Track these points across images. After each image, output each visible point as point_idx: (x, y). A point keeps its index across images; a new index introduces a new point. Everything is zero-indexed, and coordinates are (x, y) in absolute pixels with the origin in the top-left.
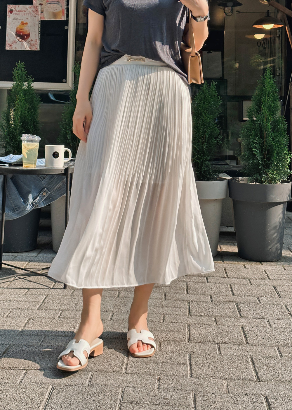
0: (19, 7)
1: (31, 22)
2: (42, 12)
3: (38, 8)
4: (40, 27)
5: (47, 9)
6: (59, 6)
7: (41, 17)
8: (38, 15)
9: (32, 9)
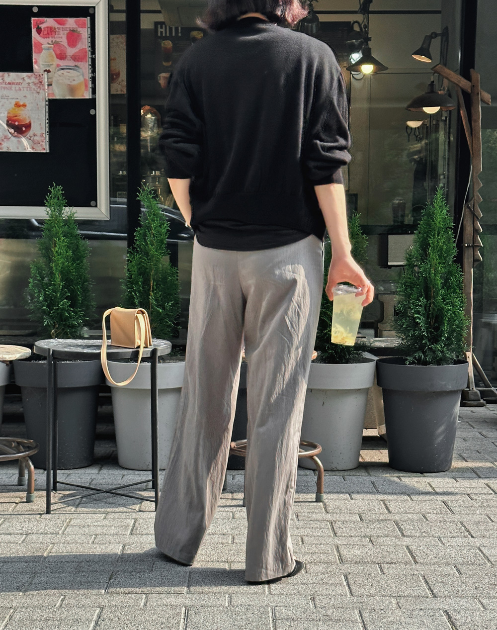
0: (9, 75)
1: (32, 103)
2: (50, 85)
3: (42, 78)
4: (47, 110)
5: (58, 80)
6: (79, 74)
7: (48, 94)
8: (44, 89)
9: (33, 79)
